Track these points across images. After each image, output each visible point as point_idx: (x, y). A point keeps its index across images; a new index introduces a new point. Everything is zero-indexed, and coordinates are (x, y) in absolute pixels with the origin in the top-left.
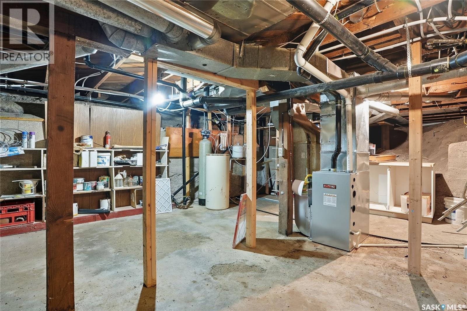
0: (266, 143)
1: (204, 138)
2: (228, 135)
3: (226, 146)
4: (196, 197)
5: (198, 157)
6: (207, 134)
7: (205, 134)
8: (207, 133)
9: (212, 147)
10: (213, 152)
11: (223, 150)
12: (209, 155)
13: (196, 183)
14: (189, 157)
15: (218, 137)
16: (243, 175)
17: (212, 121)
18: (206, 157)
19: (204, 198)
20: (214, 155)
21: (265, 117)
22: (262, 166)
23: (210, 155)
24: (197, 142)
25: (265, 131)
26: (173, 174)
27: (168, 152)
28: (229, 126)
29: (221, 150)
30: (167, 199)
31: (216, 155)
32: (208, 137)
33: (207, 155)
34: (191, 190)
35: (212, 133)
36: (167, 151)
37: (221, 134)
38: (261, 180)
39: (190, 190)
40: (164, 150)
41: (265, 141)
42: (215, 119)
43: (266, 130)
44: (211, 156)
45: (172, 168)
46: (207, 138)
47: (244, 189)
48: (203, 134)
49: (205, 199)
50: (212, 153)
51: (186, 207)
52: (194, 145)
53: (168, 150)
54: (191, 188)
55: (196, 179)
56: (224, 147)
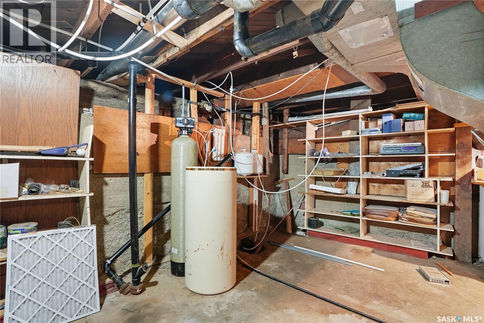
0: (284, 149)
1: (181, 134)
2: (227, 134)
3: (223, 152)
4: (167, 252)
5: (169, 174)
6: (189, 126)
7: (184, 126)
8: (188, 124)
9: (199, 155)
10: (200, 163)
11: (219, 159)
12: (192, 169)
13: (167, 225)
14: (151, 172)
15: (209, 136)
16: (250, 203)
17: (198, 106)
18: (184, 173)
19: (182, 261)
20: (203, 169)
21: (282, 108)
22: (277, 186)
23: (194, 169)
24: (167, 143)
25: (282, 131)
26: (113, 210)
27: (90, 161)
28: (228, 116)
29: (215, 159)
30: (87, 281)
31: (208, 169)
32: (190, 133)
33: (187, 169)
34: (156, 238)
35: (198, 126)
36: (88, 159)
37: (216, 130)
38: (275, 209)
39: (154, 240)
40: (83, 157)
41: (282, 146)
42: (203, 102)
43: (284, 130)
44: (197, 171)
45: (111, 196)
46: (188, 134)
47: (252, 226)
48: (179, 125)
49: (184, 264)
50: (198, 166)
51: (138, 291)
52: (162, 149)
53: (90, 157)
54: (157, 235)
55: (167, 217)
56: (220, 155)
